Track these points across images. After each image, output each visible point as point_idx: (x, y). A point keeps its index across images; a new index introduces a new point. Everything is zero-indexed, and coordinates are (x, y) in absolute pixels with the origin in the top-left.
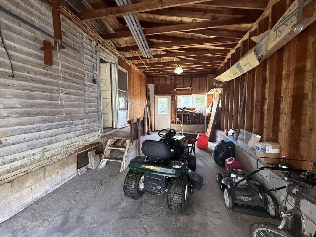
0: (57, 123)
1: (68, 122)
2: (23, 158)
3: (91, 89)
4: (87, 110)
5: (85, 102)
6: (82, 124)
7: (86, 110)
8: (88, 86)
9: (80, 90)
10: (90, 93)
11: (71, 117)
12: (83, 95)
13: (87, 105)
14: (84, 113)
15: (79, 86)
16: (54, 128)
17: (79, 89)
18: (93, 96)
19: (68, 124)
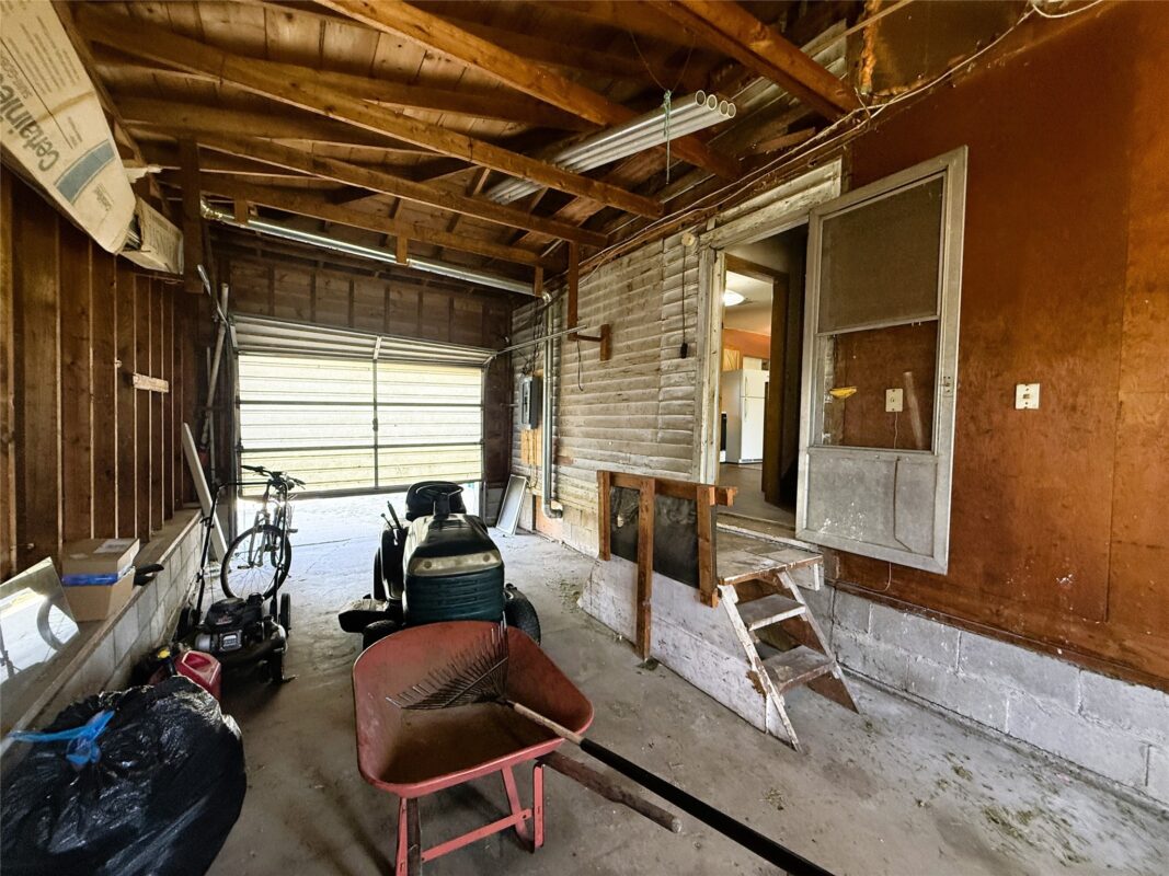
0: (609, 453)
1: (623, 455)
2: (582, 487)
3: (675, 377)
4: (659, 435)
5: (657, 414)
6: (646, 465)
7: (657, 433)
8: (667, 372)
9: (648, 387)
10: (672, 388)
11: (628, 444)
12: (654, 397)
13: (660, 421)
14: (652, 441)
15: (647, 378)
16: (605, 461)
17: (647, 385)
18: (680, 394)
19: (623, 458)
